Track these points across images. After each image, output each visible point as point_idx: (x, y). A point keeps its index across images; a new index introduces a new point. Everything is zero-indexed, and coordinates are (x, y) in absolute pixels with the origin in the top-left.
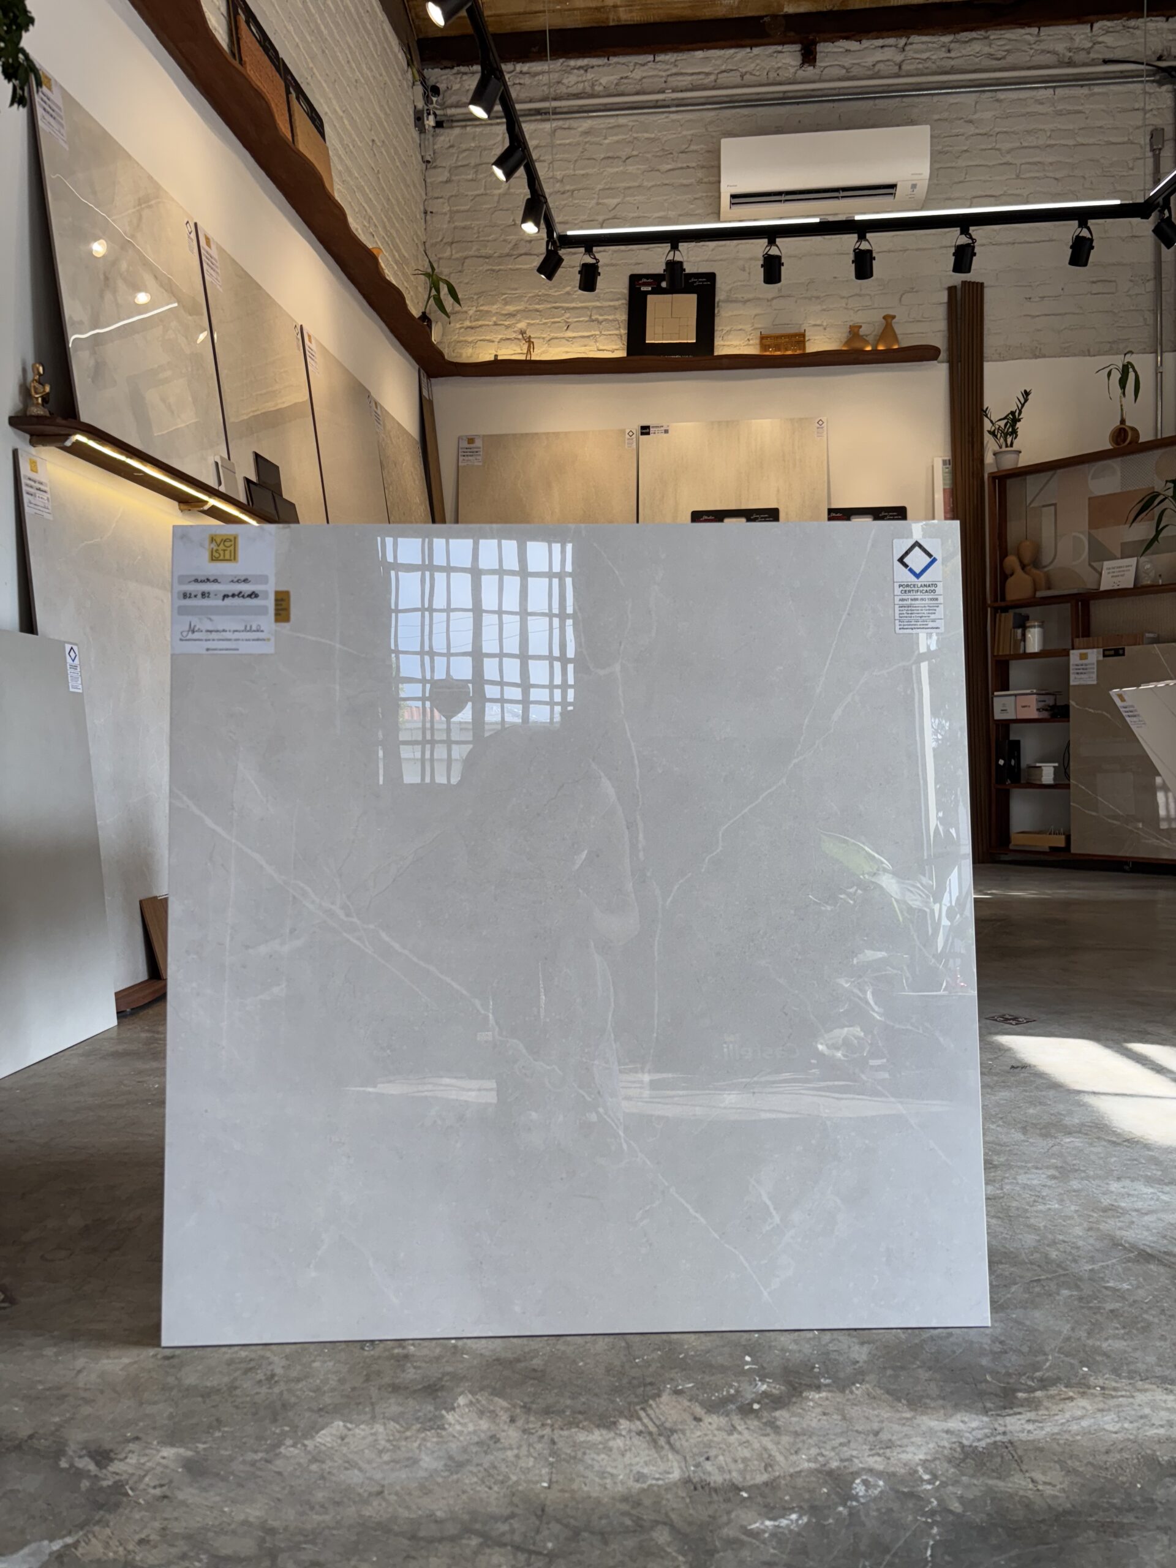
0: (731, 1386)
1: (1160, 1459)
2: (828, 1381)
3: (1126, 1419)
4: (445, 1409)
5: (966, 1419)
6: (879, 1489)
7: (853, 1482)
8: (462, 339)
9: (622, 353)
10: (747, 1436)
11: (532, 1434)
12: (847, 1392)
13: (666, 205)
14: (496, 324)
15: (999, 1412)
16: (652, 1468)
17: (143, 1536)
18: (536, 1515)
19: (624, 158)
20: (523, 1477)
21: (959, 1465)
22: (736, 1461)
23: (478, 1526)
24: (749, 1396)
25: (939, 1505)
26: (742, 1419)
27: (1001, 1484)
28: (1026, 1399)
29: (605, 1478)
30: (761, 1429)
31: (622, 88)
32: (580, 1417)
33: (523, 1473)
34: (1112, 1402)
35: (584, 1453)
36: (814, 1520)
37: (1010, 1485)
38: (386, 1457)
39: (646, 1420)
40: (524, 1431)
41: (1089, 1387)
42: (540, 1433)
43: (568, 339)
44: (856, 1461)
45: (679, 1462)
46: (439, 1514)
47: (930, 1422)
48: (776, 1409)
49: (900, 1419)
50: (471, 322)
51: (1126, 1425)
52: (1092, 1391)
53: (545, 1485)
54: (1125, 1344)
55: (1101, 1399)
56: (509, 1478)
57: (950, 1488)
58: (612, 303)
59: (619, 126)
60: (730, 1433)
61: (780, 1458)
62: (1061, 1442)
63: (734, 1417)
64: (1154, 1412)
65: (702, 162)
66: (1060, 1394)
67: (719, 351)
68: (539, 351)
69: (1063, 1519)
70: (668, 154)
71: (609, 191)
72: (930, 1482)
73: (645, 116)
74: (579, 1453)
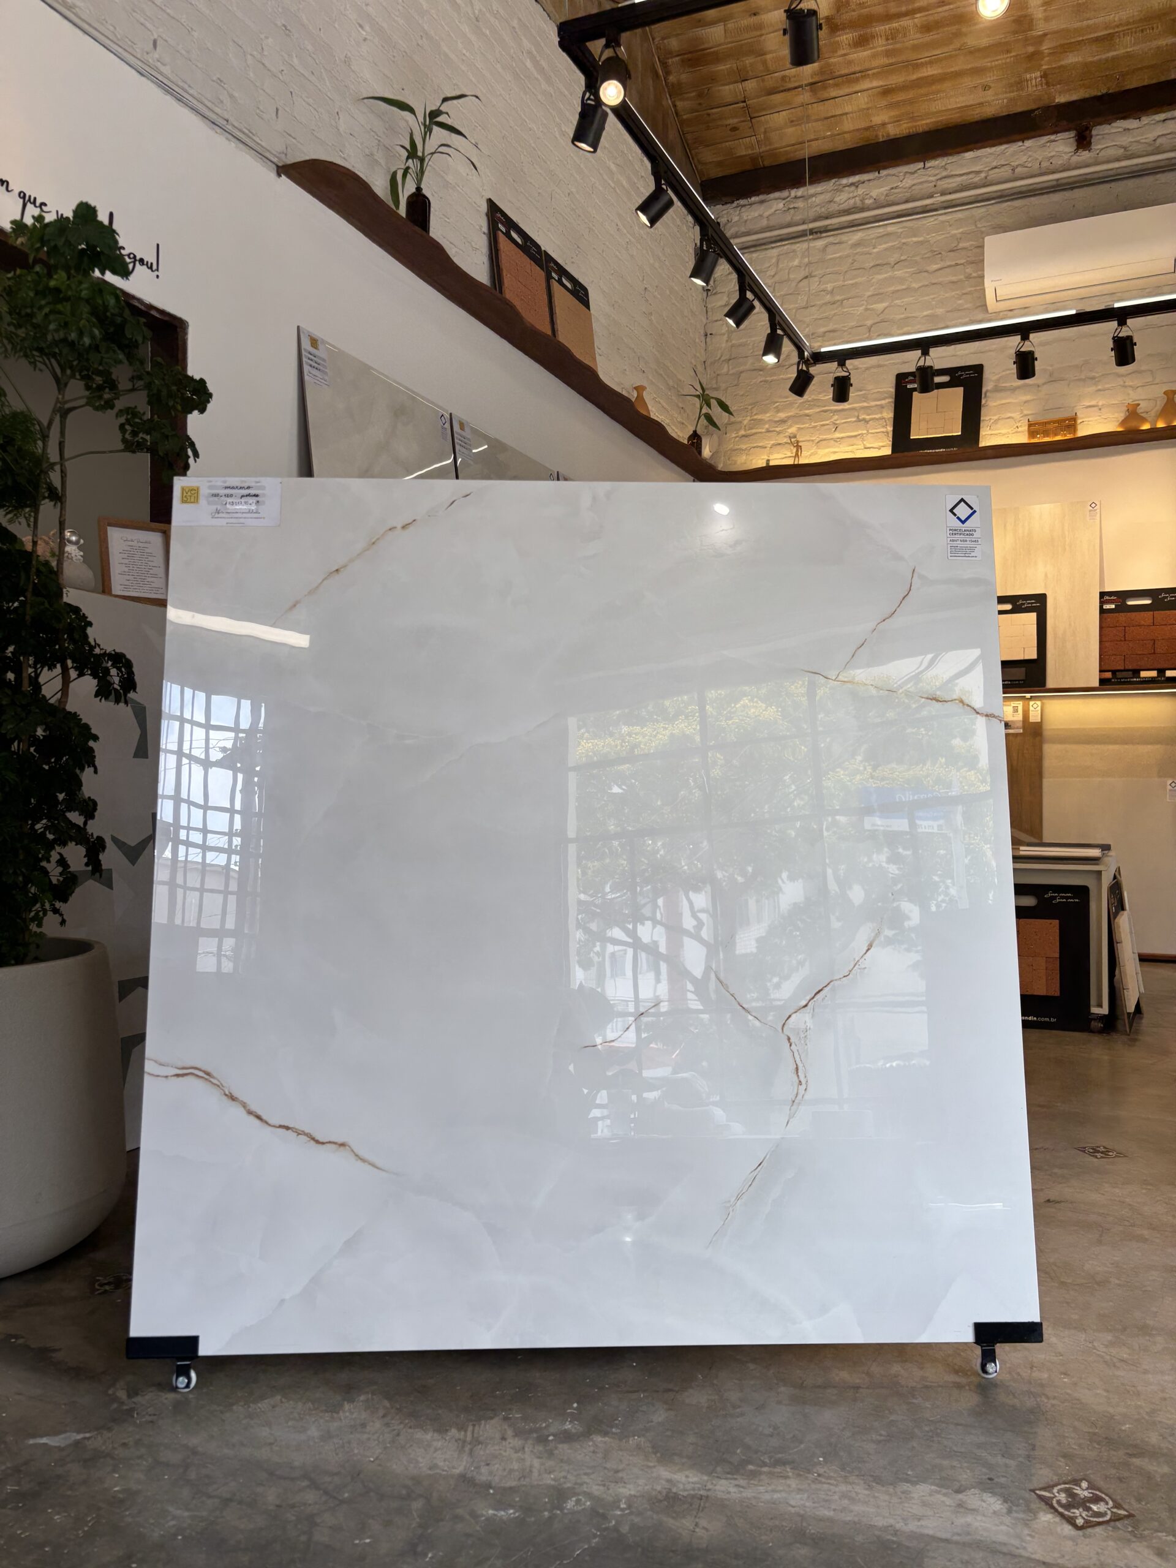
0: (546, 1421)
1: (808, 1531)
2: (618, 1431)
3: (813, 1499)
4: (349, 1401)
5: (691, 1475)
6: (583, 1507)
7: (568, 1499)
8: (737, 447)
9: (887, 451)
10: (527, 1455)
11: (389, 1426)
12: (624, 1441)
13: (934, 303)
14: (768, 431)
15: (719, 1475)
16: (447, 1463)
17: (126, 1441)
18: (352, 1476)
19: (893, 264)
20: (362, 1452)
21: (654, 1503)
22: (505, 1470)
23: (313, 1475)
24: (552, 1430)
25: (614, 1525)
26: (534, 1444)
27: (670, 1522)
28: (751, 1471)
29: (412, 1463)
30: (540, 1453)
31: (892, 198)
32: (429, 1422)
33: (364, 1449)
34: (813, 1486)
35: (411, 1446)
36: (522, 1516)
37: (677, 1524)
38: (290, 1424)
39: (469, 1434)
40: (387, 1425)
41: (808, 1473)
42: (395, 1428)
43: (835, 440)
44: (585, 1486)
45: (467, 1463)
46: (296, 1464)
47: (664, 1473)
48: (563, 1442)
49: (643, 1466)
50: (745, 430)
51: (807, 1504)
52: (810, 1476)
53: (372, 1459)
54: (875, 1447)
55: (809, 1482)
56: (353, 1451)
57: (633, 1517)
58: (879, 403)
59: (888, 234)
60: (516, 1452)
61: (535, 1474)
62: (745, 1504)
63: (530, 1442)
64: (840, 1499)
65: (968, 259)
66: (781, 1473)
67: (983, 443)
68: (809, 453)
69: (691, 1553)
70: (936, 254)
71: (878, 296)
72: (622, 1510)
73: (914, 222)
74: (408, 1445)
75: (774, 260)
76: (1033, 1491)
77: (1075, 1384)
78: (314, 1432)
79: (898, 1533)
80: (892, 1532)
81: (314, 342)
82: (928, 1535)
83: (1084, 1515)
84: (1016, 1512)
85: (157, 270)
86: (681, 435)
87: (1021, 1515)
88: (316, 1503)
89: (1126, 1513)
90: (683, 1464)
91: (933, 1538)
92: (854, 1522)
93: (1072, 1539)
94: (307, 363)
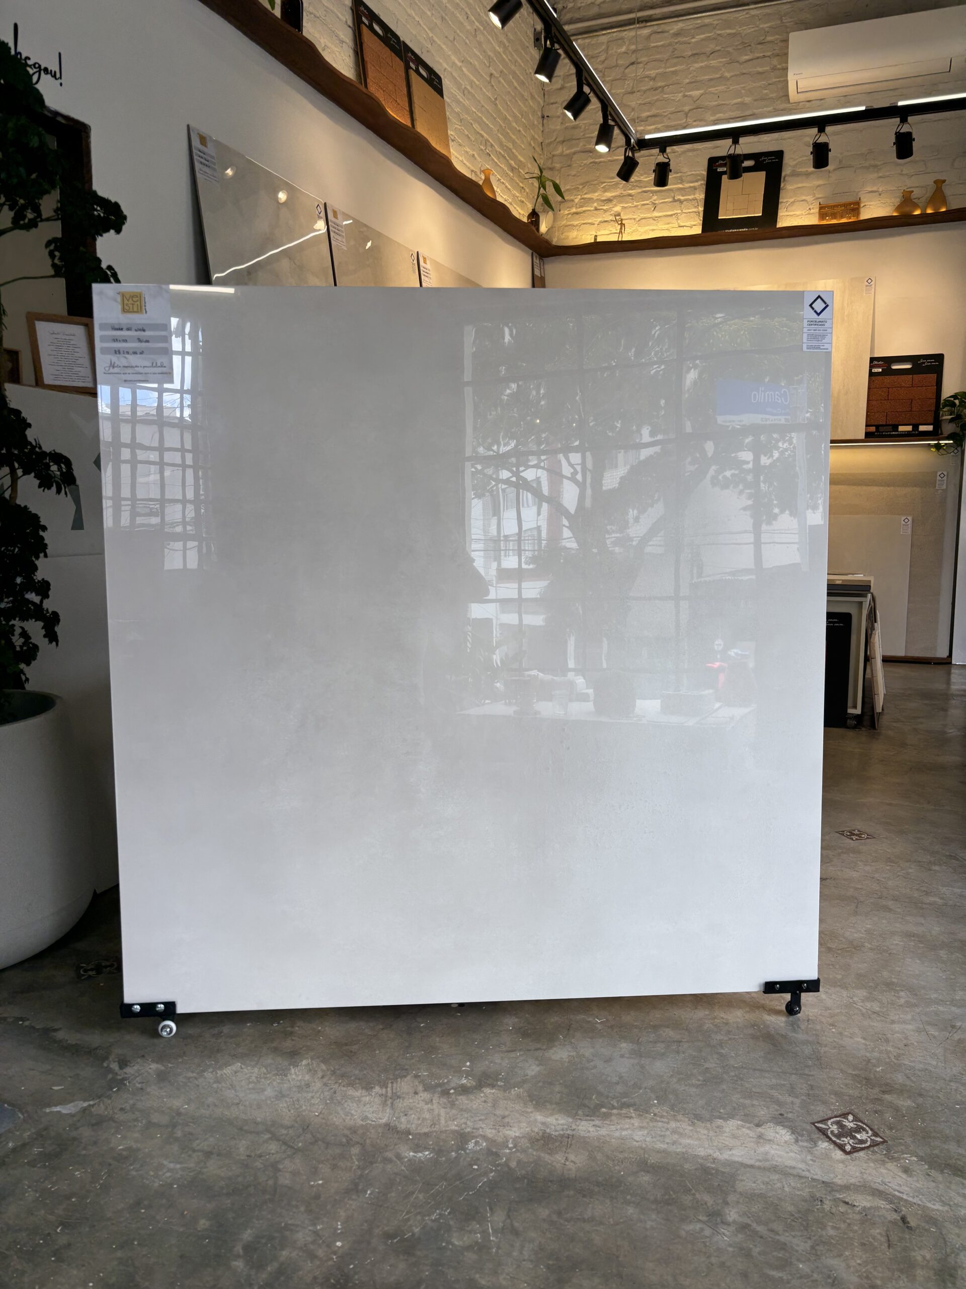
0: (447, 1077)
1: (649, 1161)
2: (502, 1084)
3: (651, 1135)
4: (293, 1065)
5: (560, 1118)
6: (481, 1147)
7: (470, 1141)
8: (569, 223)
9: (698, 230)
10: (435, 1106)
11: (328, 1086)
12: (507, 1092)
13: (743, 91)
14: (596, 209)
15: (581, 1117)
16: (375, 1115)
17: (123, 1107)
18: (303, 1129)
19: (708, 53)
20: (308, 1108)
21: (533, 1142)
22: (419, 1119)
23: (272, 1129)
24: (452, 1086)
25: (505, 1161)
26: (439, 1097)
27: (547, 1157)
28: (604, 1113)
29: (348, 1116)
30: (445, 1104)
32: (357, 1081)
33: (310, 1106)
34: (651, 1124)
35: (346, 1101)
36: (435, 1157)
37: (552, 1159)
38: (251, 1086)
39: (389, 1089)
40: (325, 1084)
41: (646, 1113)
42: (332, 1086)
43: (654, 219)
44: (481, 1130)
45: (390, 1114)
46: (259, 1120)
47: (539, 1117)
48: (461, 1095)
49: (523, 1112)
50: (576, 208)
51: (648, 1139)
52: (647, 1115)
53: (317, 1114)
54: (695, 1090)
55: (648, 1121)
56: (301, 1107)
57: (518, 1154)
58: (692, 185)
59: (704, 26)
60: (426, 1104)
61: (443, 1121)
62: (601, 1141)
63: (436, 1095)
64: (671, 1134)
65: (774, 52)
66: (626, 1114)
67: (781, 224)
68: (630, 230)
69: (564, 1183)
70: (746, 45)
71: (695, 84)
72: (510, 1149)
73: (728, 15)
74: (344, 1101)
75: (604, 47)
76: (813, 1124)
77: (841, 1034)
78: (269, 1092)
79: (716, 1161)
80: (712, 1160)
81: (203, 140)
82: (738, 1162)
83: (851, 1143)
84: (801, 1141)
85: (61, 78)
86: (522, 212)
87: (805, 1144)
88: (277, 1152)
89: (881, 1140)
90: (554, 1109)
91: (742, 1165)
92: (683, 1153)
93: (843, 1162)
94: (198, 161)
